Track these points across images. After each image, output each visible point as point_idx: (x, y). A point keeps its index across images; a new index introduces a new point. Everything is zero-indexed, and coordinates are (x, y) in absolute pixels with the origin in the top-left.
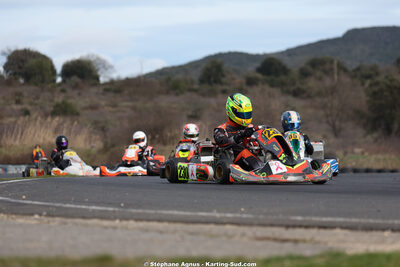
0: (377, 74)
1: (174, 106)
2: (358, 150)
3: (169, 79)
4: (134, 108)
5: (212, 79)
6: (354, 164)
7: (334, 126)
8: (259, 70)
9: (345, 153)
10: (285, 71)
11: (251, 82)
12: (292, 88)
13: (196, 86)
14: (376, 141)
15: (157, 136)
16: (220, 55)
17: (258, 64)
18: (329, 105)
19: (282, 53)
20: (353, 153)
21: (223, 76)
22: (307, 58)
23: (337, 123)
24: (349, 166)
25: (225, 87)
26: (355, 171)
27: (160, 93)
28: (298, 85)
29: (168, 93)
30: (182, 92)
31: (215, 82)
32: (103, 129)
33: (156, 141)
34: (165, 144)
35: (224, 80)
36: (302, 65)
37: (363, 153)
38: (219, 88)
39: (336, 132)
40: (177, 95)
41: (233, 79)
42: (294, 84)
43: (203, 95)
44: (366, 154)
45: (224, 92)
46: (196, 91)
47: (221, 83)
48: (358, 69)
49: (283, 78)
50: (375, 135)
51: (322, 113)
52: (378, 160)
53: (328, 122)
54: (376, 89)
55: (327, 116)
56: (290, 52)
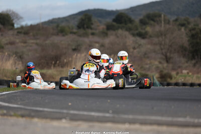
0: (189, 23)
1: (63, 42)
2: (185, 72)
3: (58, 26)
4: (37, 44)
5: (85, 26)
6: (183, 80)
7: (166, 56)
8: (114, 20)
9: (177, 74)
10: (131, 21)
11: (109, 27)
12: (136, 32)
13: (75, 30)
14: (194, 65)
15: (58, 62)
16: (89, 11)
17: (113, 17)
18: (163, 42)
19: (127, 10)
20: (182, 73)
21: (92, 24)
22: (144, 13)
23: (168, 54)
24: (180, 81)
25: (94, 31)
26: (184, 85)
27: (53, 34)
28: (140, 30)
29: (57, 34)
30: (66, 34)
31: (88, 28)
32: (20, 57)
33: (57, 65)
34: (62, 67)
35: (93, 26)
36: (141, 17)
37: (188, 73)
38: (90, 31)
39: (168, 60)
40: (63, 36)
41: (98, 26)
42: (137, 29)
43: (80, 36)
44: (190, 74)
45: (93, 34)
46: (74, 33)
47: (91, 29)
48: (176, 20)
49: (130, 25)
50: (194, 62)
51: (158, 48)
52: (198, 78)
53: (162, 54)
54: (194, 32)
55: (162, 49)
56: (133, 9)
